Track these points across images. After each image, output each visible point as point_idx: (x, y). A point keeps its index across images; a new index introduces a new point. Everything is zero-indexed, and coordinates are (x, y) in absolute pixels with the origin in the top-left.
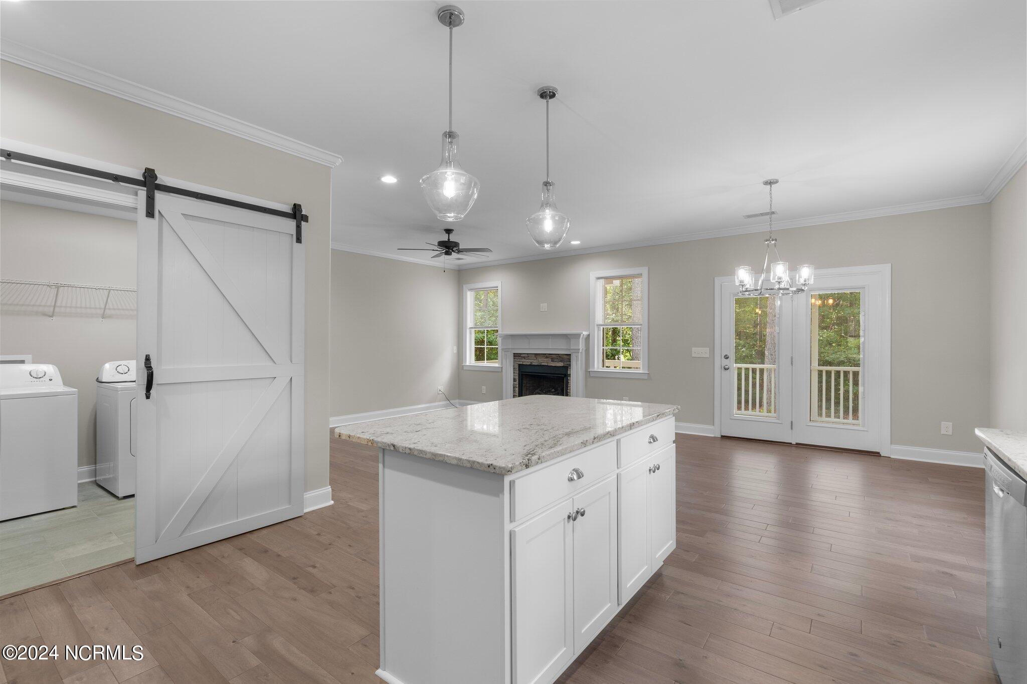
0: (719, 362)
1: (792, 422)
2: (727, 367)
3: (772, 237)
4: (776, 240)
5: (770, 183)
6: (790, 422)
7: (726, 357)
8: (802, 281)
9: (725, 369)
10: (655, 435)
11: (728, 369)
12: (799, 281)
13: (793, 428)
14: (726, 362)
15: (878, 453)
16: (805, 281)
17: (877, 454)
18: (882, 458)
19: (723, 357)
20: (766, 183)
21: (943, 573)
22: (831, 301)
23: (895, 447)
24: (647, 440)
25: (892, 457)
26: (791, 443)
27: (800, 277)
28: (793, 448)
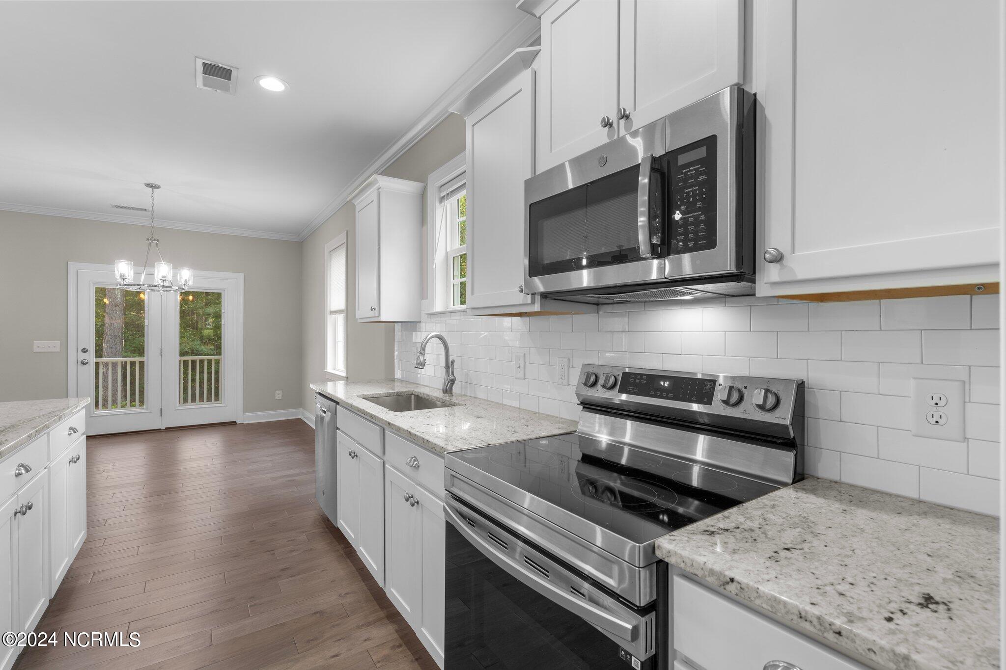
0: (73, 356)
1: (161, 409)
2: (86, 361)
3: (154, 237)
4: (158, 241)
5: (153, 186)
6: (160, 409)
7: (85, 351)
8: (183, 281)
9: (83, 364)
10: (73, 426)
11: (87, 363)
12: (180, 282)
13: (163, 414)
14: (83, 356)
15: (235, 422)
16: (186, 281)
17: (233, 423)
18: (237, 425)
19: (80, 350)
20: (148, 185)
21: (289, 481)
22: (191, 298)
23: (247, 415)
24: (67, 432)
25: (245, 423)
26: (160, 429)
27: (181, 277)
28: (163, 433)
